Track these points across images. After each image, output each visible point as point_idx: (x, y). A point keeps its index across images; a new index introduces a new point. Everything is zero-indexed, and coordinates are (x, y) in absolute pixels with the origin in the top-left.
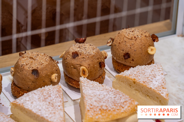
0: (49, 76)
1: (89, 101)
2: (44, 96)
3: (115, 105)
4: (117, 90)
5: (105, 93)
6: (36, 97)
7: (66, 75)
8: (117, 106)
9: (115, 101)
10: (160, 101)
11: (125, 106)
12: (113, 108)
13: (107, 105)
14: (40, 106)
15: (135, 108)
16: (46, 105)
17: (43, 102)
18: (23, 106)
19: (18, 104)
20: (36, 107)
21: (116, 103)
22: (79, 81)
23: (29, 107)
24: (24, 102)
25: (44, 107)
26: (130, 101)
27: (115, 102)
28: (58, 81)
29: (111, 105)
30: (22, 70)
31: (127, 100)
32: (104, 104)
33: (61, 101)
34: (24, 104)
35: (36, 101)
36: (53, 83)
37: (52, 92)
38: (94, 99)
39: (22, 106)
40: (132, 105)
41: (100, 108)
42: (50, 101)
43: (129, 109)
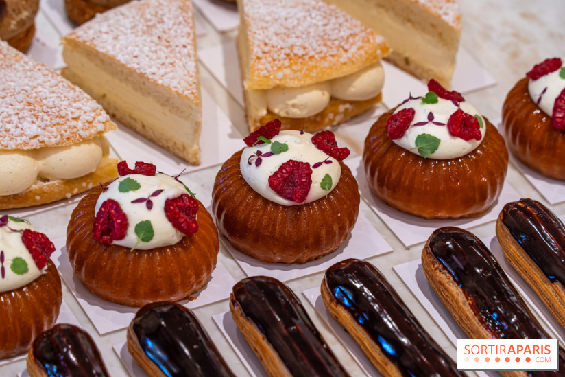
1: (259, 34)
2: (147, 20)
3: (325, 45)
5: (301, 14)
6: (127, 23)
8: (331, 48)
9: (325, 34)
10: (440, 35)
11: (350, 48)
12: (321, 52)
13: (307, 45)
14: (137, 46)
15: (375, 52)
16: (153, 44)
17: (145, 37)
18: (92, 46)
19: (80, 40)
20: (126, 48)
21: (329, 40)
23: (109, 48)
24: (95, 36)
25: (146, 49)
26: (363, 34)
27: (326, 37)
31: (357, 30)
32: (299, 42)
33: (189, 34)
34: (95, 42)
35: (126, 34)
37: (166, 9)
38: (272, 30)
39: (90, 47)
40: (368, 44)
41: (288, 51)
42: (161, 34)
43: (361, 55)
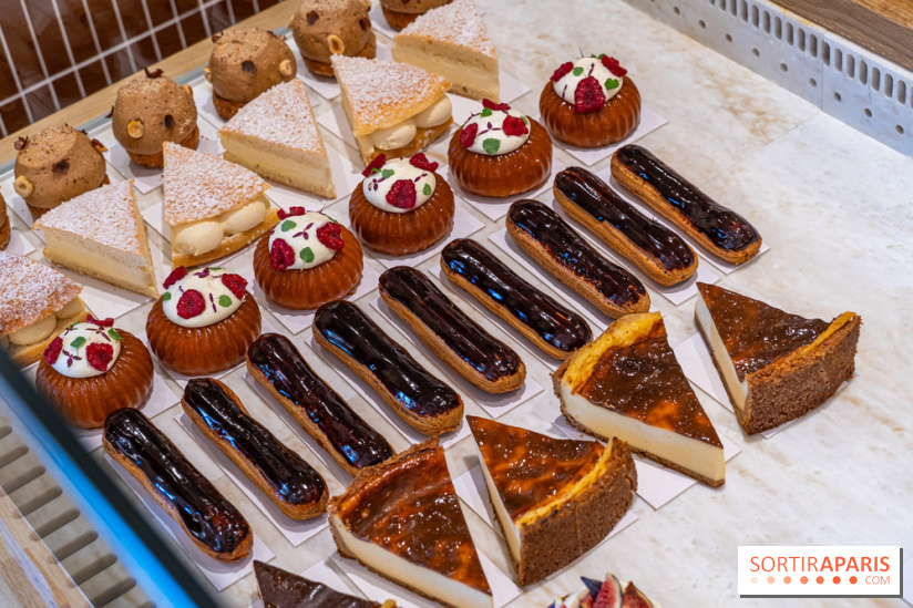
0: (275, 68)
1: (356, 96)
2: (275, 105)
3: (404, 92)
4: (403, 64)
5: (382, 75)
6: (261, 110)
7: (305, 58)
8: (408, 93)
10: (483, 65)
11: (422, 89)
12: (402, 98)
13: (391, 95)
14: (272, 125)
15: (440, 88)
16: (283, 121)
17: (276, 117)
18: (240, 133)
19: (231, 130)
20: (265, 128)
21: (406, 88)
22: (329, 64)
23: (253, 131)
24: (241, 125)
25: (279, 126)
26: (429, 78)
27: (403, 86)
28: (294, 72)
29: (396, 94)
30: (224, 68)
31: (424, 76)
32: (385, 95)
33: (306, 108)
34: (241, 129)
35: (262, 119)
36: (285, 78)
37: (286, 94)
38: (364, 90)
41: (379, 103)
42: (287, 113)
43: (431, 94)
